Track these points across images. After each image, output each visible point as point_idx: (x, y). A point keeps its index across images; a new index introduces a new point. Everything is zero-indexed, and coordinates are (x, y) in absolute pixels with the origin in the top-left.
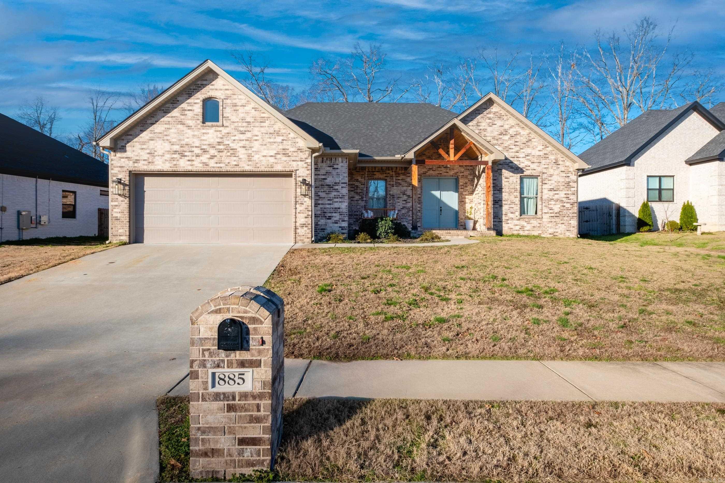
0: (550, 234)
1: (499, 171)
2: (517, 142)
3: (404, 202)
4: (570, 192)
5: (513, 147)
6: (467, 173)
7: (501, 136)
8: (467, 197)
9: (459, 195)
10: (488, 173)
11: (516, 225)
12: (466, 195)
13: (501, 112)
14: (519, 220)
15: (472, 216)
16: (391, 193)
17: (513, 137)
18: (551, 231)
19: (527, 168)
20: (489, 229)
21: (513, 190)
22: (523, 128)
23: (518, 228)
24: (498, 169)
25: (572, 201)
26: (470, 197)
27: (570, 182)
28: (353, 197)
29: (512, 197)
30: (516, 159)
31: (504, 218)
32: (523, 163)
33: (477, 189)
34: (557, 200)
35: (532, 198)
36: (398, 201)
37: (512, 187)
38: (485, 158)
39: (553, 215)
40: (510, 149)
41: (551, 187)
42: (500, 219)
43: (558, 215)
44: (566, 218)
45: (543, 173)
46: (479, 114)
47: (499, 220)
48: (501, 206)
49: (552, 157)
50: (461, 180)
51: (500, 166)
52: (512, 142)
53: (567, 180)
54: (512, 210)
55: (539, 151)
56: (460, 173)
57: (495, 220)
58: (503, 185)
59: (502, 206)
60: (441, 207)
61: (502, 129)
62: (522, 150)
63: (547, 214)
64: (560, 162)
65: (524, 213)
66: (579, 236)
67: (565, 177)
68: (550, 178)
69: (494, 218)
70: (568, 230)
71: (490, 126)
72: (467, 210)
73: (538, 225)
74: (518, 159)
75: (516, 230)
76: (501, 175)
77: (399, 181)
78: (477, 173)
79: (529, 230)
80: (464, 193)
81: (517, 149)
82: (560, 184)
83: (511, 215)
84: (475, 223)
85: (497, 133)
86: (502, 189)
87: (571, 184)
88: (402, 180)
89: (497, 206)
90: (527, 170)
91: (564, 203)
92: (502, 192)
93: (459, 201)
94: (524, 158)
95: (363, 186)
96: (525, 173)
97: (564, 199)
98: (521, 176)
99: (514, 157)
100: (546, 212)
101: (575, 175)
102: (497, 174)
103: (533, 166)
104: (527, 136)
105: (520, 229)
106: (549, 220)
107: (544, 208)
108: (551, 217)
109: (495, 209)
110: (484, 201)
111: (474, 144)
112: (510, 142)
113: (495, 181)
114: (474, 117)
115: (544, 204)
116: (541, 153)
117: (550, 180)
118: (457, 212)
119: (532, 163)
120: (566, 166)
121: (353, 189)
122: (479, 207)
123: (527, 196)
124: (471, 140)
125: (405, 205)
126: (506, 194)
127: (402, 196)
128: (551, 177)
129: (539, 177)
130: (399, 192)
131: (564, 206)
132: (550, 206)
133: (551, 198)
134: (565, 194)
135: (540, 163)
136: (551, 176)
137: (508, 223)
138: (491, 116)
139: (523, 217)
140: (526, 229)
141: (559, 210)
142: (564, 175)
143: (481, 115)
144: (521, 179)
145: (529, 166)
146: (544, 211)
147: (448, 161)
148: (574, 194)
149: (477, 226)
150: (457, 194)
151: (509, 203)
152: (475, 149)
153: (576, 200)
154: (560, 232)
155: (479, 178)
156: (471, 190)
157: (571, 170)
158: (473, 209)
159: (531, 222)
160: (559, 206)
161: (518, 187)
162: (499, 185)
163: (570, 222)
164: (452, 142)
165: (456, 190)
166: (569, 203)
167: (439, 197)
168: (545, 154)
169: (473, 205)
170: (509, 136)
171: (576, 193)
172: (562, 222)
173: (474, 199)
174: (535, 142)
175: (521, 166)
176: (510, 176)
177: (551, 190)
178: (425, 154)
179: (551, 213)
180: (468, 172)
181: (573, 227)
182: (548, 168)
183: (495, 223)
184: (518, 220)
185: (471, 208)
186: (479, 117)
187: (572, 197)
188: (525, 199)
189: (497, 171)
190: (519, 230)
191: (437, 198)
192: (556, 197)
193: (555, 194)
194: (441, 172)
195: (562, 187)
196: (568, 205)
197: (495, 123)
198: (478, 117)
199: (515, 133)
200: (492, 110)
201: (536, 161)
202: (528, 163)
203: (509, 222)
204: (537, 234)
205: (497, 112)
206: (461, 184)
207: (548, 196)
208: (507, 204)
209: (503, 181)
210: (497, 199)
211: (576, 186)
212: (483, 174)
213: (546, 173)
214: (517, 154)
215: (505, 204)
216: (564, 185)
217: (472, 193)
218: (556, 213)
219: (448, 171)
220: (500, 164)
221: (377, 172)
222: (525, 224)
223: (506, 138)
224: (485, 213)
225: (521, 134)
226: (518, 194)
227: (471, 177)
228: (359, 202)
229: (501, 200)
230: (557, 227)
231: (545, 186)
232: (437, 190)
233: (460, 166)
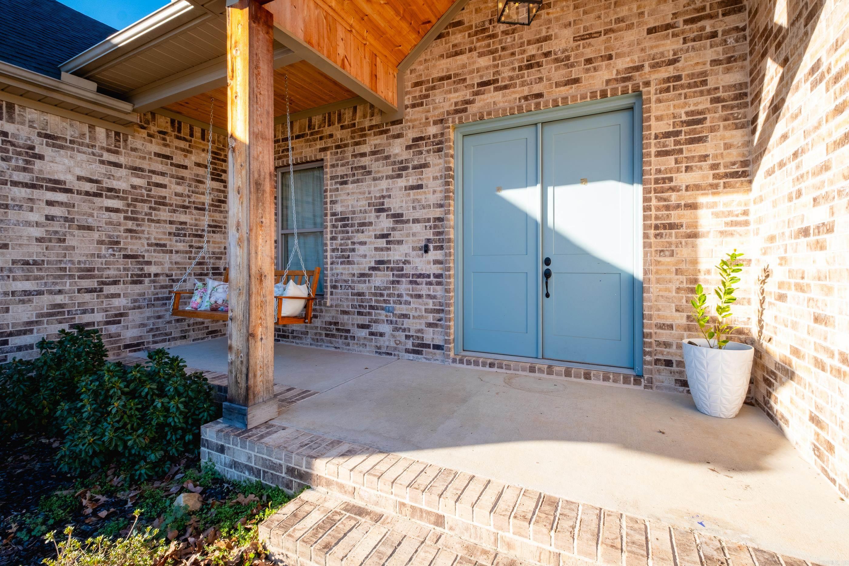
3: (382, 243)
8: (703, 199)
9: (647, 191)
12: (698, 188)
16: (338, 208)
36: (360, 237)
50: (657, 109)
56: (655, 66)
60: (547, 262)
72: (701, 277)
77: (365, 161)
88: (373, 153)
93: (646, 227)
125: (384, 256)
127: (372, 216)
130: (363, 204)
150: (637, 190)
156: (734, 155)
167: (537, 215)
173: (755, 211)
178: (460, 23)
180: (710, 54)
191: (526, 216)
194: (537, 89)
219: (575, 73)
232: (526, 185)
233: (650, 31)
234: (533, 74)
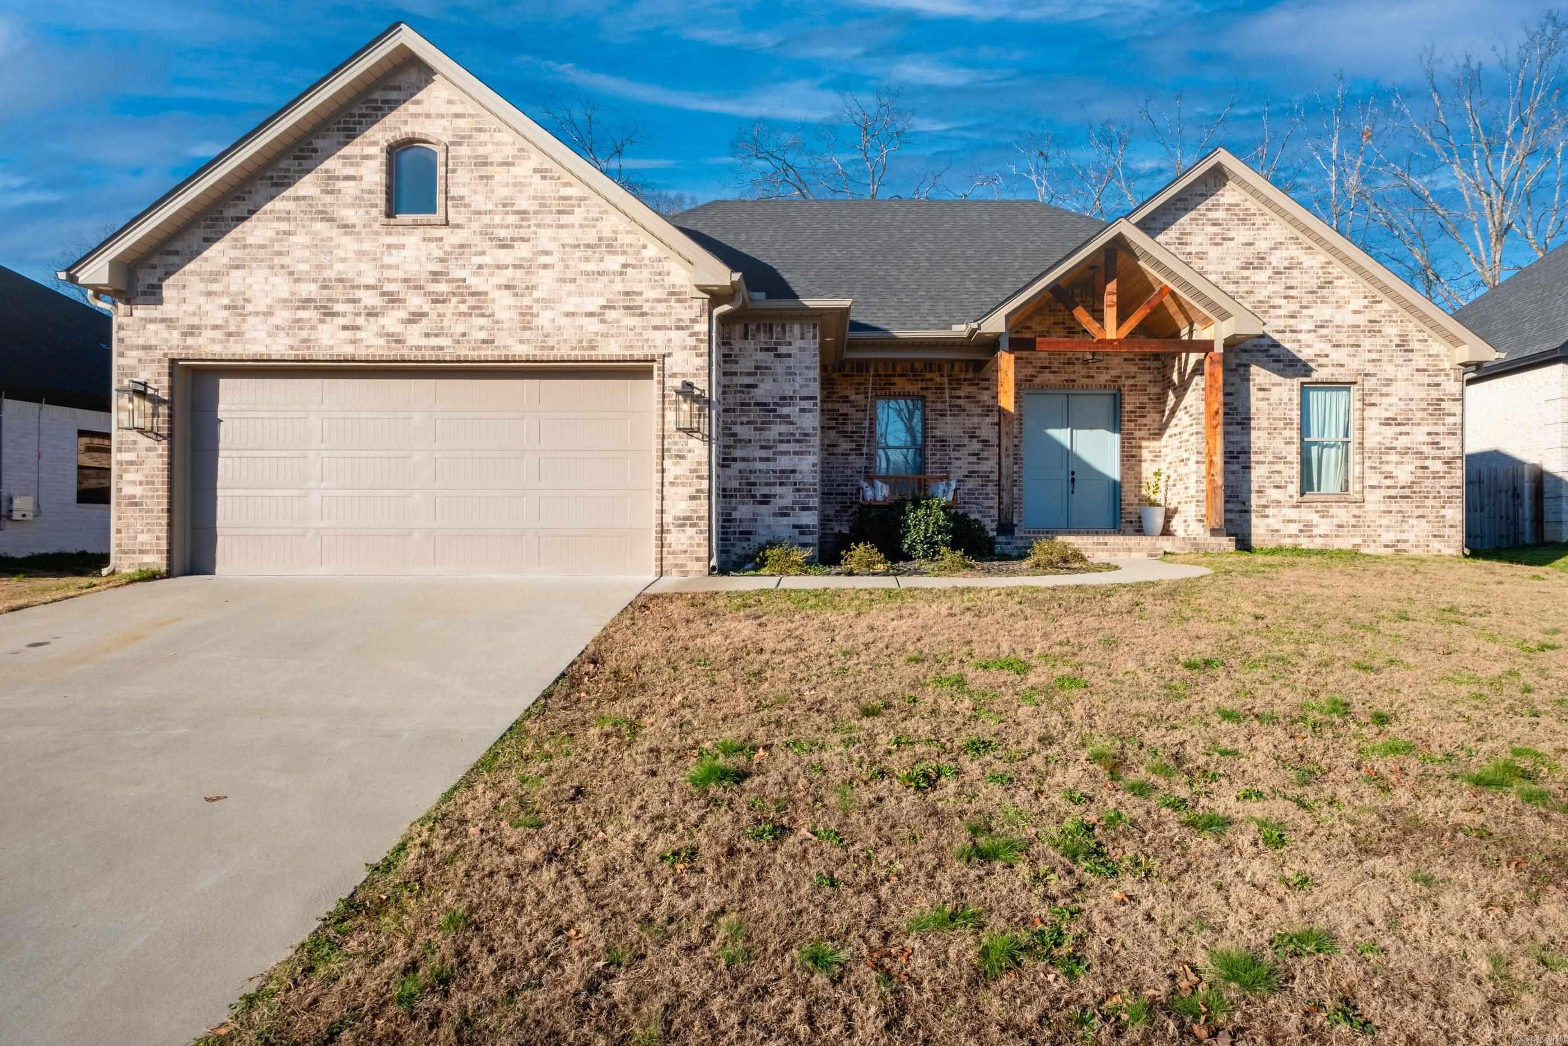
0: (1386, 546)
1: (1241, 370)
2: (1291, 288)
3: (974, 459)
4: (1441, 429)
5: (1282, 302)
6: (1144, 378)
7: (1246, 273)
8: (1144, 444)
9: (1123, 439)
10: (1212, 375)
11: (1290, 521)
12: (1143, 439)
13: (1248, 205)
14: (1298, 507)
15: (1159, 497)
16: (938, 433)
17: (1280, 273)
18: (1389, 537)
19: (1321, 361)
20: (1214, 532)
21: (1281, 424)
22: (1310, 248)
23: (1293, 529)
24: (1239, 365)
25: (1447, 453)
26: (1154, 444)
27: (1442, 400)
28: (834, 446)
29: (1278, 444)
30: (1288, 335)
31: (1255, 501)
32: (1308, 346)
33: (1174, 421)
34: (1405, 451)
35: (1332, 447)
36: (957, 455)
37: (1276, 414)
38: (1202, 334)
39: (1392, 492)
40: (1274, 307)
41: (1389, 415)
42: (1244, 503)
43: (1407, 492)
44: (1430, 502)
45: (1366, 375)
46: (1187, 210)
47: (1239, 507)
48: (1247, 468)
49: (1392, 331)
50: (1127, 399)
51: (1244, 357)
52: (1279, 287)
53: (1434, 394)
54: (1277, 478)
55: (1355, 312)
56: (1127, 378)
57: (1230, 506)
58: (1253, 410)
59: (1249, 468)
60: (1073, 473)
61: (1249, 251)
62: (1306, 312)
63: (1378, 491)
64: (1415, 345)
65: (1311, 489)
66: (1467, 551)
67: (1429, 385)
68: (1385, 390)
69: (1226, 502)
70: (1435, 536)
71: (1217, 244)
72: (1144, 480)
73: (1353, 521)
74: (1294, 336)
75: (1290, 536)
76: (1248, 380)
77: (959, 402)
78: (1175, 377)
79: (1326, 536)
80: (1137, 434)
81: (1294, 306)
82: (1413, 406)
83: (1274, 494)
84: (1169, 515)
85: (1237, 263)
86: (1249, 419)
87: (1444, 405)
88: (967, 397)
89: (1235, 467)
90: (1320, 366)
91: (1427, 458)
92: (1250, 429)
93: (1122, 456)
94: (1312, 334)
95: (860, 415)
96: (1315, 376)
97: (1427, 449)
98: (1302, 383)
99: (1283, 332)
100: (1375, 483)
101: (1456, 380)
102: (1236, 379)
103: (1337, 355)
104: (1320, 271)
105: (1301, 531)
106: (1383, 508)
107: (1368, 473)
108: (1390, 497)
109: (1231, 477)
110: (1199, 453)
111: (1173, 294)
112: (1271, 288)
113: (1229, 399)
114: (1170, 218)
115: (1368, 463)
116: (1361, 319)
117: (1387, 395)
118: (1116, 487)
119: (1334, 346)
120: (1430, 356)
121: (833, 423)
122: (1183, 470)
123: (1321, 439)
124: (1166, 282)
125: (975, 468)
126: (1261, 433)
127: (966, 441)
128: (1388, 385)
129: (1353, 387)
130: (958, 431)
131: (1426, 468)
132: (1386, 468)
133: (1388, 445)
134: (1429, 434)
135: (1359, 346)
136: (1389, 382)
137: (1267, 516)
138: (1220, 215)
139: (1307, 497)
140: (1316, 531)
141: (1411, 478)
142: (1427, 380)
143: (1192, 214)
144: (1304, 390)
145: (1327, 356)
146: (1367, 483)
147: (1100, 341)
148: (1454, 434)
149: (1176, 524)
150: (1117, 437)
151: (1270, 458)
152: (1172, 308)
153: (1458, 449)
154: (1413, 540)
155: (1182, 389)
156: (1156, 425)
157: (1447, 365)
158: (1163, 478)
159: (1333, 511)
160: (1411, 468)
161: (1295, 414)
162: (1240, 410)
163: (1443, 512)
164: (1112, 286)
165: (1116, 425)
166: (1439, 458)
167: (1069, 446)
168: (1371, 321)
169: (1163, 466)
170: (1269, 272)
171: (1459, 432)
172: (1420, 512)
173: (1164, 451)
174: (1343, 287)
175: (1304, 355)
176: (1274, 385)
177: (1387, 422)
178: (1029, 328)
179: (1388, 487)
180: (1148, 377)
181: (1452, 526)
182: (1379, 360)
183: (1230, 516)
184: (1294, 507)
185: (1157, 474)
186: (1185, 219)
187: (1446, 442)
188: (1314, 450)
189: (1236, 370)
190: (1297, 536)
191: (1062, 447)
192: (1403, 442)
193: (1401, 434)
194: (1073, 377)
195: (1419, 415)
196: (1437, 466)
197: (1231, 234)
198: (1182, 220)
199: (1286, 264)
200: (1222, 200)
201: (1345, 341)
202: (1326, 348)
203: (1269, 511)
204: (1350, 547)
205: (1237, 205)
206: (1128, 408)
207: (1379, 439)
208: (1263, 463)
209: (1253, 399)
210: (1235, 449)
211: (1459, 412)
212: (1197, 379)
213: (1375, 375)
214: (1292, 321)
215: (1258, 463)
216: (1424, 410)
217: (1158, 433)
218: (1403, 487)
219: (1092, 372)
220: (1245, 351)
221: (900, 376)
222: (1315, 518)
223: (1262, 276)
224: (1203, 486)
225: (1304, 265)
226: (1295, 434)
227: (1154, 390)
228: (851, 458)
229: (1246, 452)
230: (1405, 527)
231: (1370, 412)
232: (1061, 427)
233: (1125, 360)
234: (1070, 368)
